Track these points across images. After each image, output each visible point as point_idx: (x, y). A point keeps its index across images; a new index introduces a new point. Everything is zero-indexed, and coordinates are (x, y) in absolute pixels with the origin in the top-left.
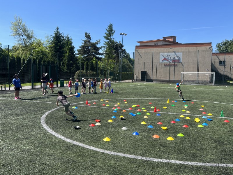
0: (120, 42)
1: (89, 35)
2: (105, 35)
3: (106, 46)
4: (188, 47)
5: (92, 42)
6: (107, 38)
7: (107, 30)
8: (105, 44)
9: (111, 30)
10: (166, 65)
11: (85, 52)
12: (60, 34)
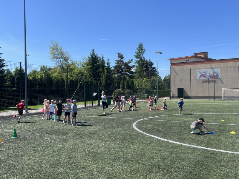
0: (150, 60)
1: (121, 55)
2: (136, 54)
3: (137, 64)
4: (226, 63)
5: (125, 61)
6: (137, 57)
7: (137, 49)
8: (135, 63)
9: (142, 49)
10: (203, 82)
11: (118, 72)
12: (95, 56)
